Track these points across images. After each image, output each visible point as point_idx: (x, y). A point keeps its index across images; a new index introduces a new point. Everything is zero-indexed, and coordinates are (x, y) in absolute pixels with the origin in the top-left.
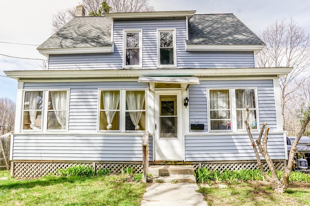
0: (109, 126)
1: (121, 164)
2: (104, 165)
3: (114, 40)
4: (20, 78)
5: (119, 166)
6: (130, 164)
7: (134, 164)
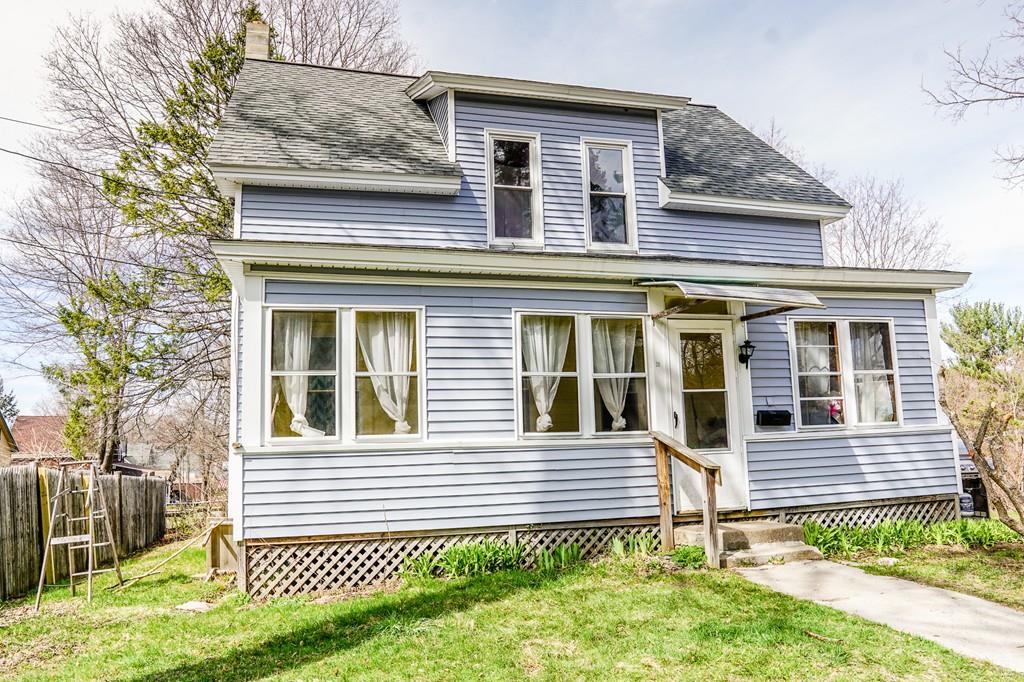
0: (544, 420)
1: (588, 529)
2: (541, 536)
3: (459, 158)
4: (252, 265)
5: (583, 535)
6: (612, 528)
7: (623, 527)
